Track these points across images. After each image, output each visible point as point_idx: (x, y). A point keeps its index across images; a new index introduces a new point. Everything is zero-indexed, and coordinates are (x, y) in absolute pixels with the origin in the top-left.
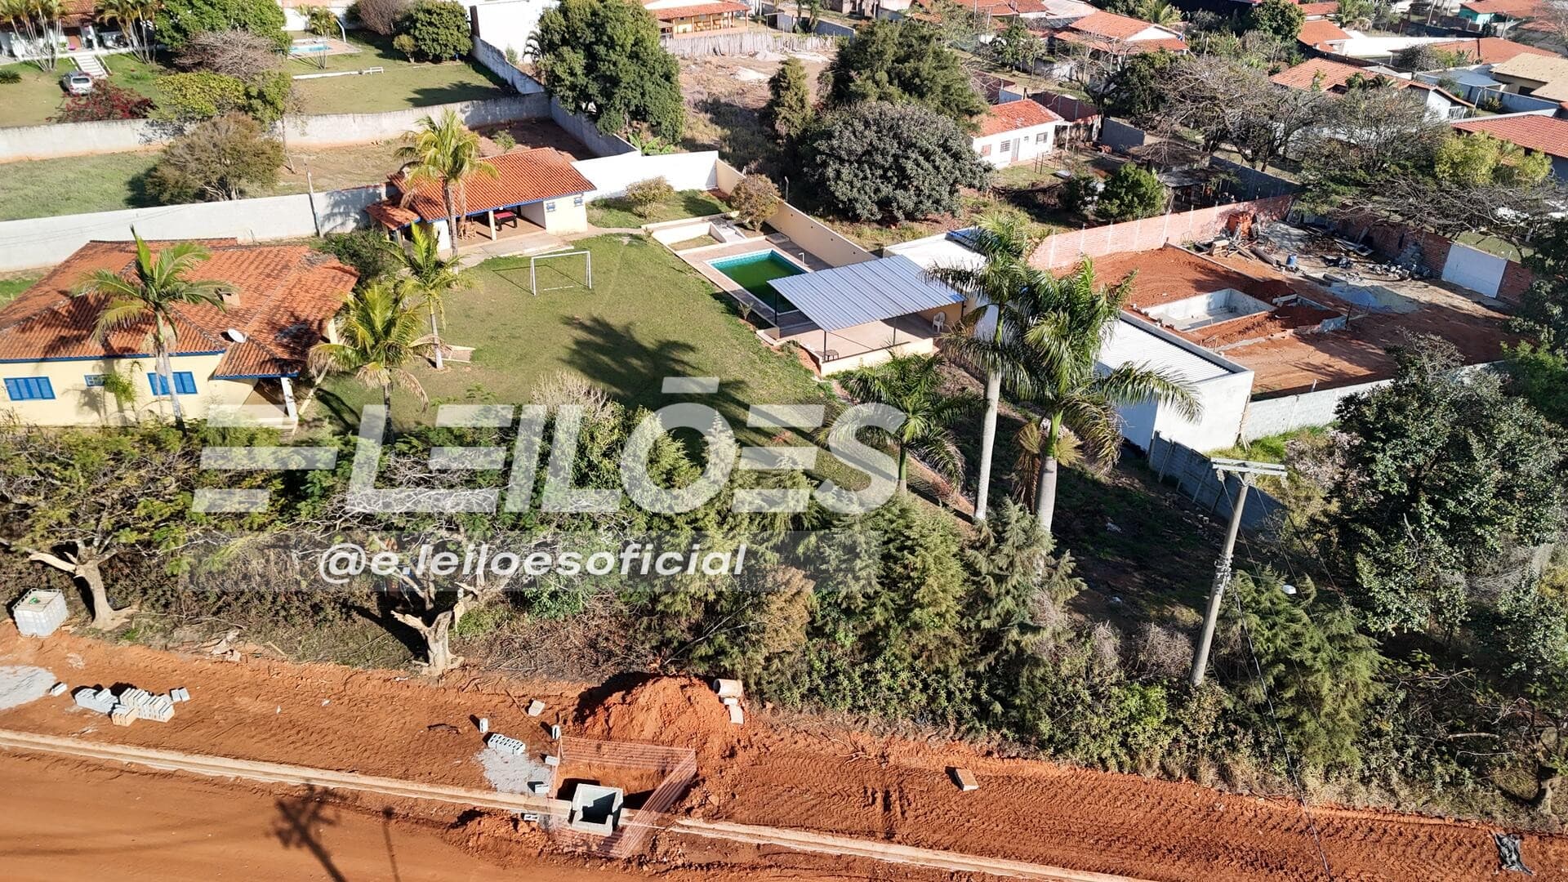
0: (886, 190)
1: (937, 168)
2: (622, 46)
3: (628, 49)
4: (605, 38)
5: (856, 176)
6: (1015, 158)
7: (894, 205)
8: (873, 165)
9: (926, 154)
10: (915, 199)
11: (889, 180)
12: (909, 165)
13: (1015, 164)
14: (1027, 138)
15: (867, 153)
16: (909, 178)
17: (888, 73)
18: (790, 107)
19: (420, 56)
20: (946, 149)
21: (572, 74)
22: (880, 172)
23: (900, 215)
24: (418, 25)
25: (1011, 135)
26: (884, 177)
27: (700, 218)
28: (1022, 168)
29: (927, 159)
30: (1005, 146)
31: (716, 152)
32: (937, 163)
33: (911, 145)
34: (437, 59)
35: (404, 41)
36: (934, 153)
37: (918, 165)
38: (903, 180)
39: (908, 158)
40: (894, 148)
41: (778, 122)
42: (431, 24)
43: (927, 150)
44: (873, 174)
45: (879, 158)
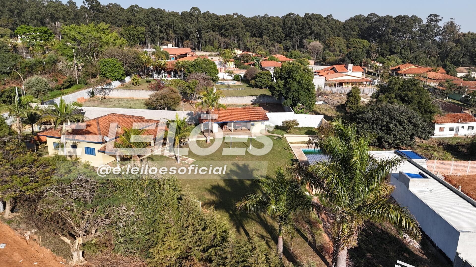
0: (381, 134)
1: (404, 128)
2: (296, 79)
3: (297, 80)
4: (291, 76)
5: (370, 128)
6: (457, 134)
7: (383, 140)
8: (377, 124)
9: (401, 123)
10: (393, 139)
11: (383, 131)
12: (391, 126)
13: (457, 136)
14: (463, 127)
15: (376, 120)
16: (391, 130)
17: (395, 95)
18: (352, 103)
19: (256, 86)
20: (410, 122)
21: (279, 87)
22: (380, 127)
23: (386, 144)
24: (257, 78)
25: (455, 125)
26: (381, 129)
27: (308, 135)
28: (459, 138)
29: (401, 125)
30: (452, 129)
31: (323, 116)
32: (405, 127)
33: (395, 119)
34: (261, 88)
35: (253, 82)
36: (404, 123)
37: (396, 126)
38: (389, 131)
39: (392, 123)
40: (387, 119)
41: (347, 107)
42: (261, 77)
43: (401, 121)
44: (376, 128)
45: (380, 122)
